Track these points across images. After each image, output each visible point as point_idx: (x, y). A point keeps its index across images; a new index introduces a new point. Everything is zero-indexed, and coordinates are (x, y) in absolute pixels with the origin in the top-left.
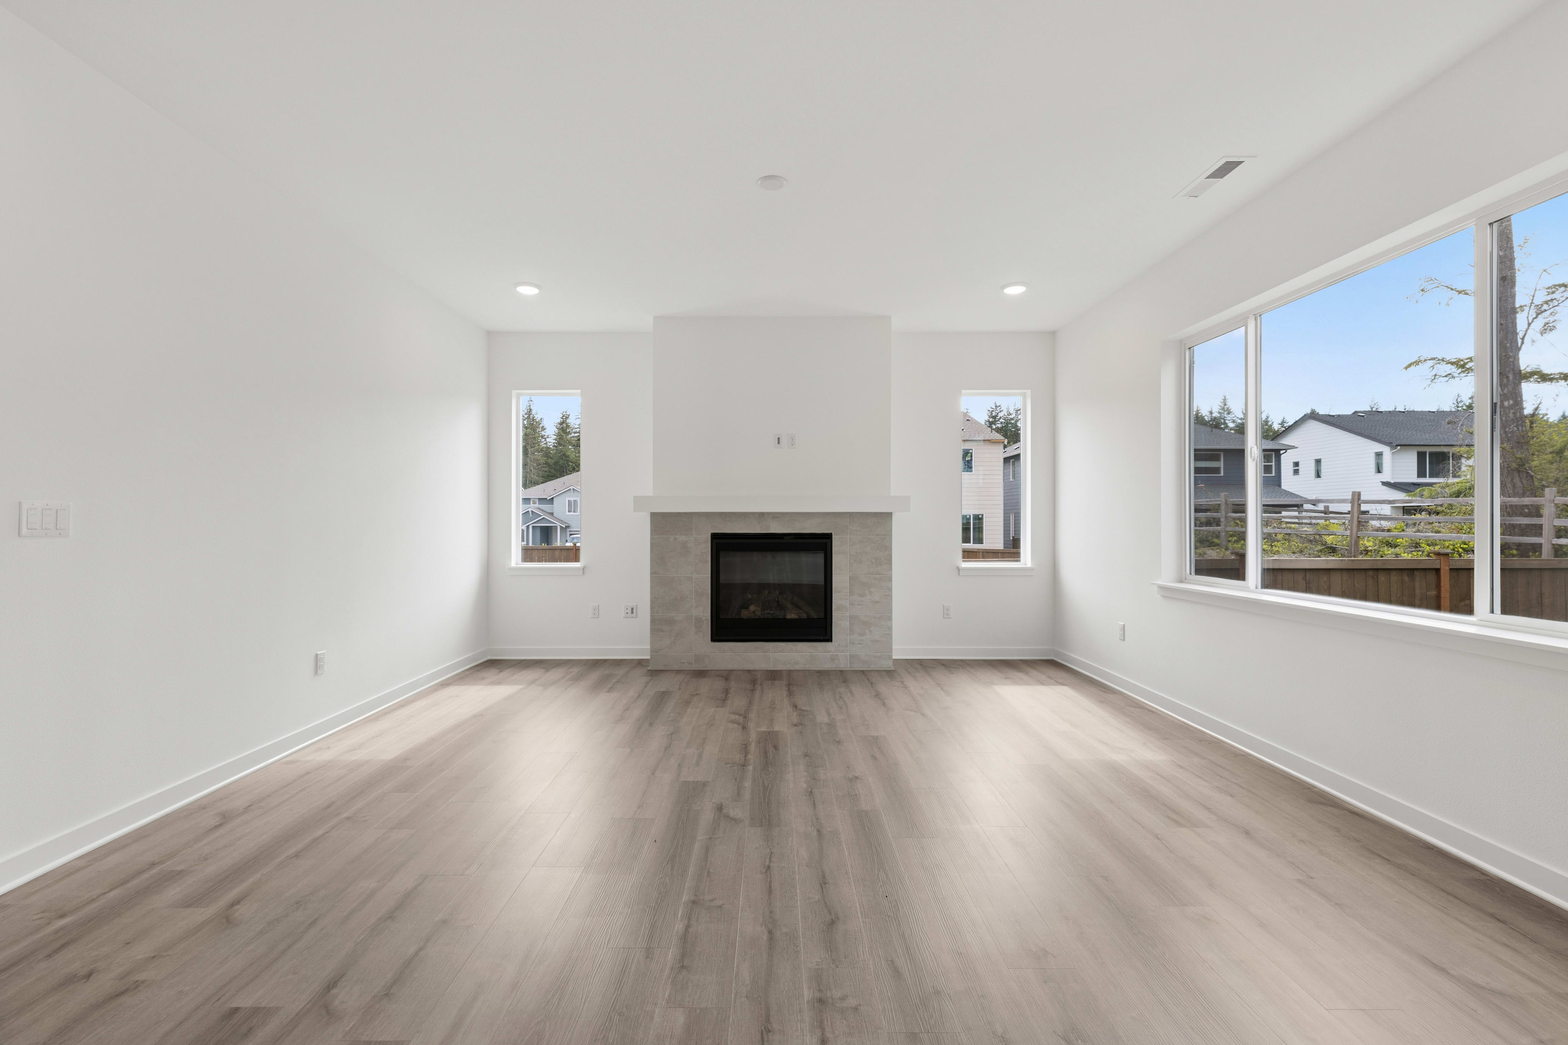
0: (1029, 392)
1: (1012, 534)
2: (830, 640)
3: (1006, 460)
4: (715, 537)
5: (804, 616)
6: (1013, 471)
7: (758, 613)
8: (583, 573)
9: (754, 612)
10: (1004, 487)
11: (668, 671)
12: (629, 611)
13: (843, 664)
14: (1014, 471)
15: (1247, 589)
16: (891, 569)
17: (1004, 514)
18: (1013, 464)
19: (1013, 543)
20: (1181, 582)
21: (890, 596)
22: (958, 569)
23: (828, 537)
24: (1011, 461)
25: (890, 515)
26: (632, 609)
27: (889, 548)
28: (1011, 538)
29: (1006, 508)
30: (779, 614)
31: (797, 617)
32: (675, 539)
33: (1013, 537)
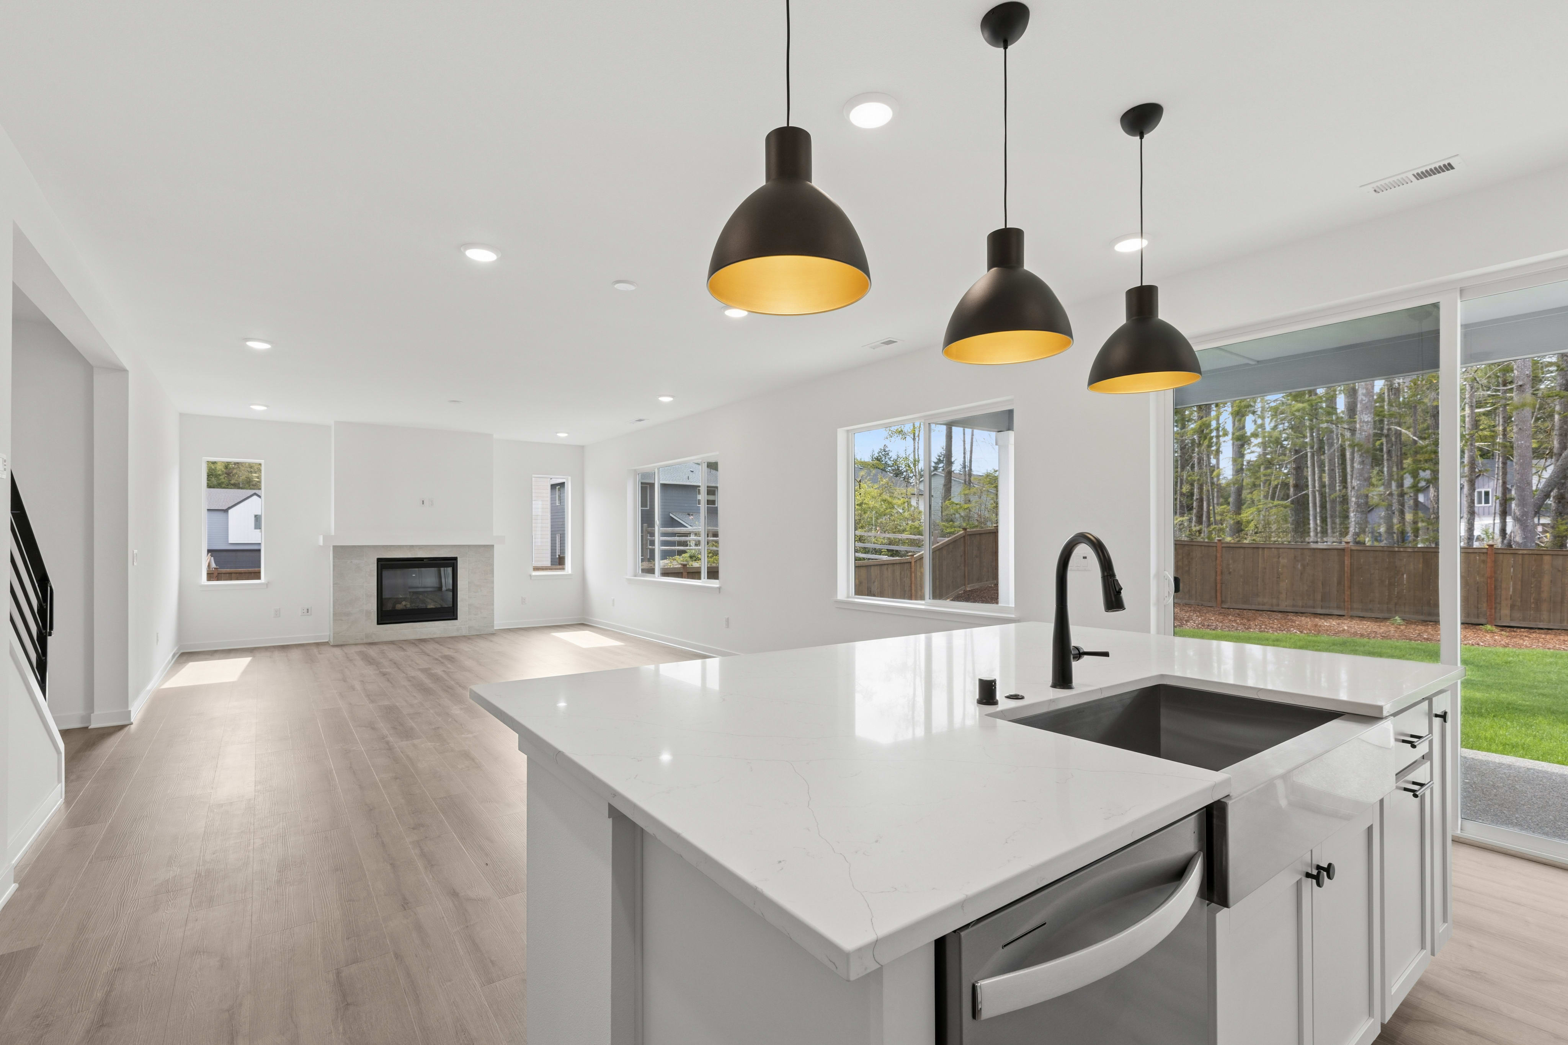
0: (570, 478)
1: (558, 553)
2: (456, 619)
3: (553, 486)
4: (379, 560)
5: (439, 606)
6: (558, 495)
7: (409, 606)
8: (267, 587)
9: (405, 605)
10: (552, 510)
11: (346, 645)
12: (305, 611)
13: (464, 632)
14: (560, 497)
15: (655, 577)
16: (493, 577)
17: (551, 534)
18: (559, 490)
19: (559, 561)
20: (635, 576)
21: (493, 592)
22: (530, 576)
23: (455, 559)
24: (557, 487)
25: (493, 546)
26: (308, 609)
27: (492, 565)
28: (557, 557)
29: (553, 529)
30: (422, 606)
31: (434, 607)
32: (351, 562)
33: (559, 555)
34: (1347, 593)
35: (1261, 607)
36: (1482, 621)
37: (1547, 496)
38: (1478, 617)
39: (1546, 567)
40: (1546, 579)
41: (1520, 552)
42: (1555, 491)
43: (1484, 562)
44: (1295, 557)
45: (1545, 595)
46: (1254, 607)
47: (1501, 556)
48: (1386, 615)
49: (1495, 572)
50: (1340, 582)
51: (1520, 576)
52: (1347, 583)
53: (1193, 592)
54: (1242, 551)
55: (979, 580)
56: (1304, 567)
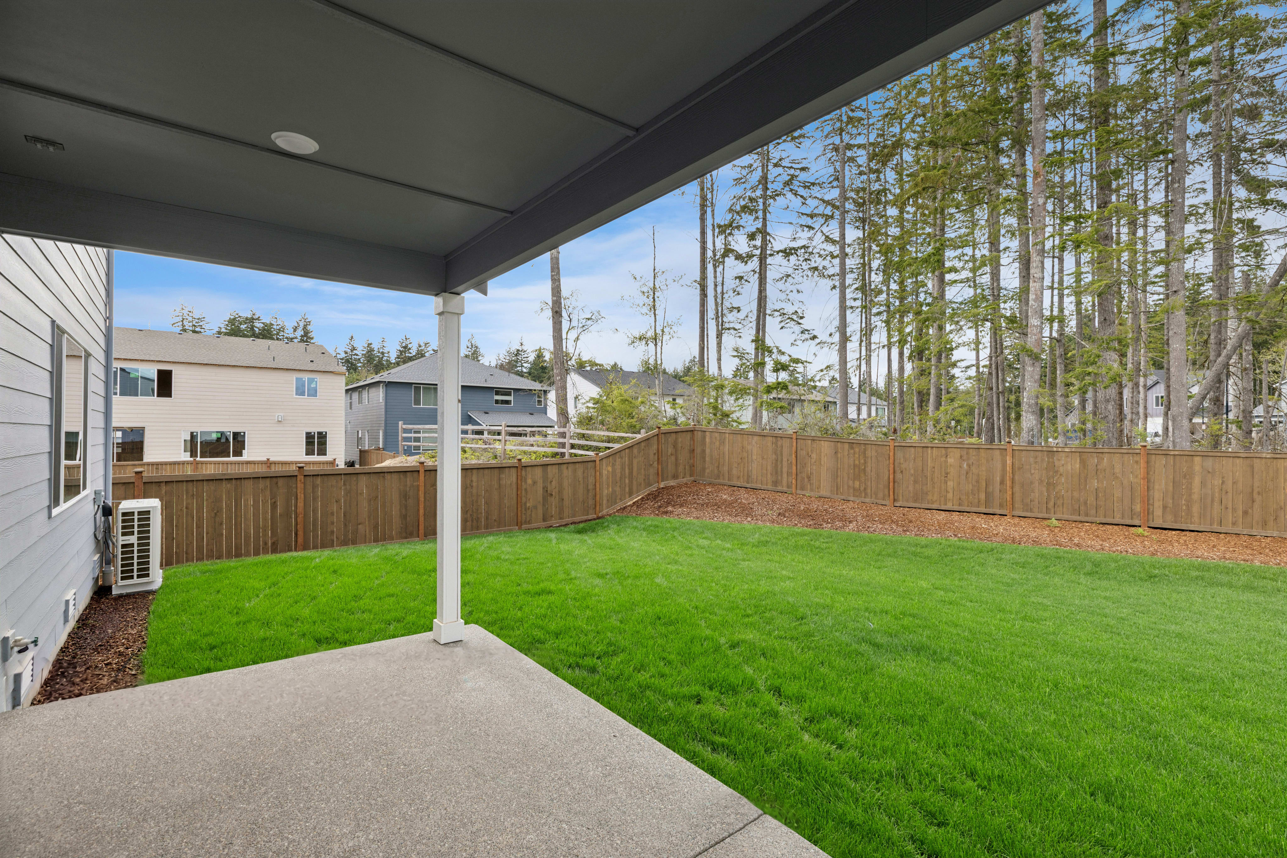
34: (1009, 493)
35: (930, 506)
36: (1137, 522)
37: (1204, 398)
38: (1132, 519)
39: (1197, 468)
40: (1197, 481)
41: (1172, 453)
42: (1212, 393)
43: (1137, 462)
44: (961, 457)
45: (1195, 497)
46: (924, 506)
47: (1153, 456)
48: (1046, 516)
49: (1148, 474)
50: (1002, 482)
51: (1171, 477)
52: (1008, 483)
53: (869, 491)
54: (913, 449)
55: (675, 477)
56: (969, 465)
